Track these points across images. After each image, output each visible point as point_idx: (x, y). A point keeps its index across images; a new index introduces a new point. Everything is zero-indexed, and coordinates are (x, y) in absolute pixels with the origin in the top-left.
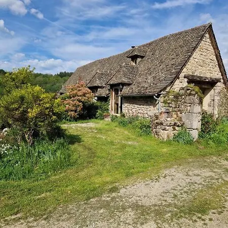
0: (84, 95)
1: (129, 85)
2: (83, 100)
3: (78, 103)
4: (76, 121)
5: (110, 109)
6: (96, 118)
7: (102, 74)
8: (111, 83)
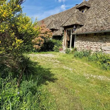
0: (46, 33)
1: (81, 26)
2: (45, 37)
3: (41, 39)
4: (39, 52)
5: (63, 45)
6: (53, 51)
7: (57, 21)
8: (66, 25)
